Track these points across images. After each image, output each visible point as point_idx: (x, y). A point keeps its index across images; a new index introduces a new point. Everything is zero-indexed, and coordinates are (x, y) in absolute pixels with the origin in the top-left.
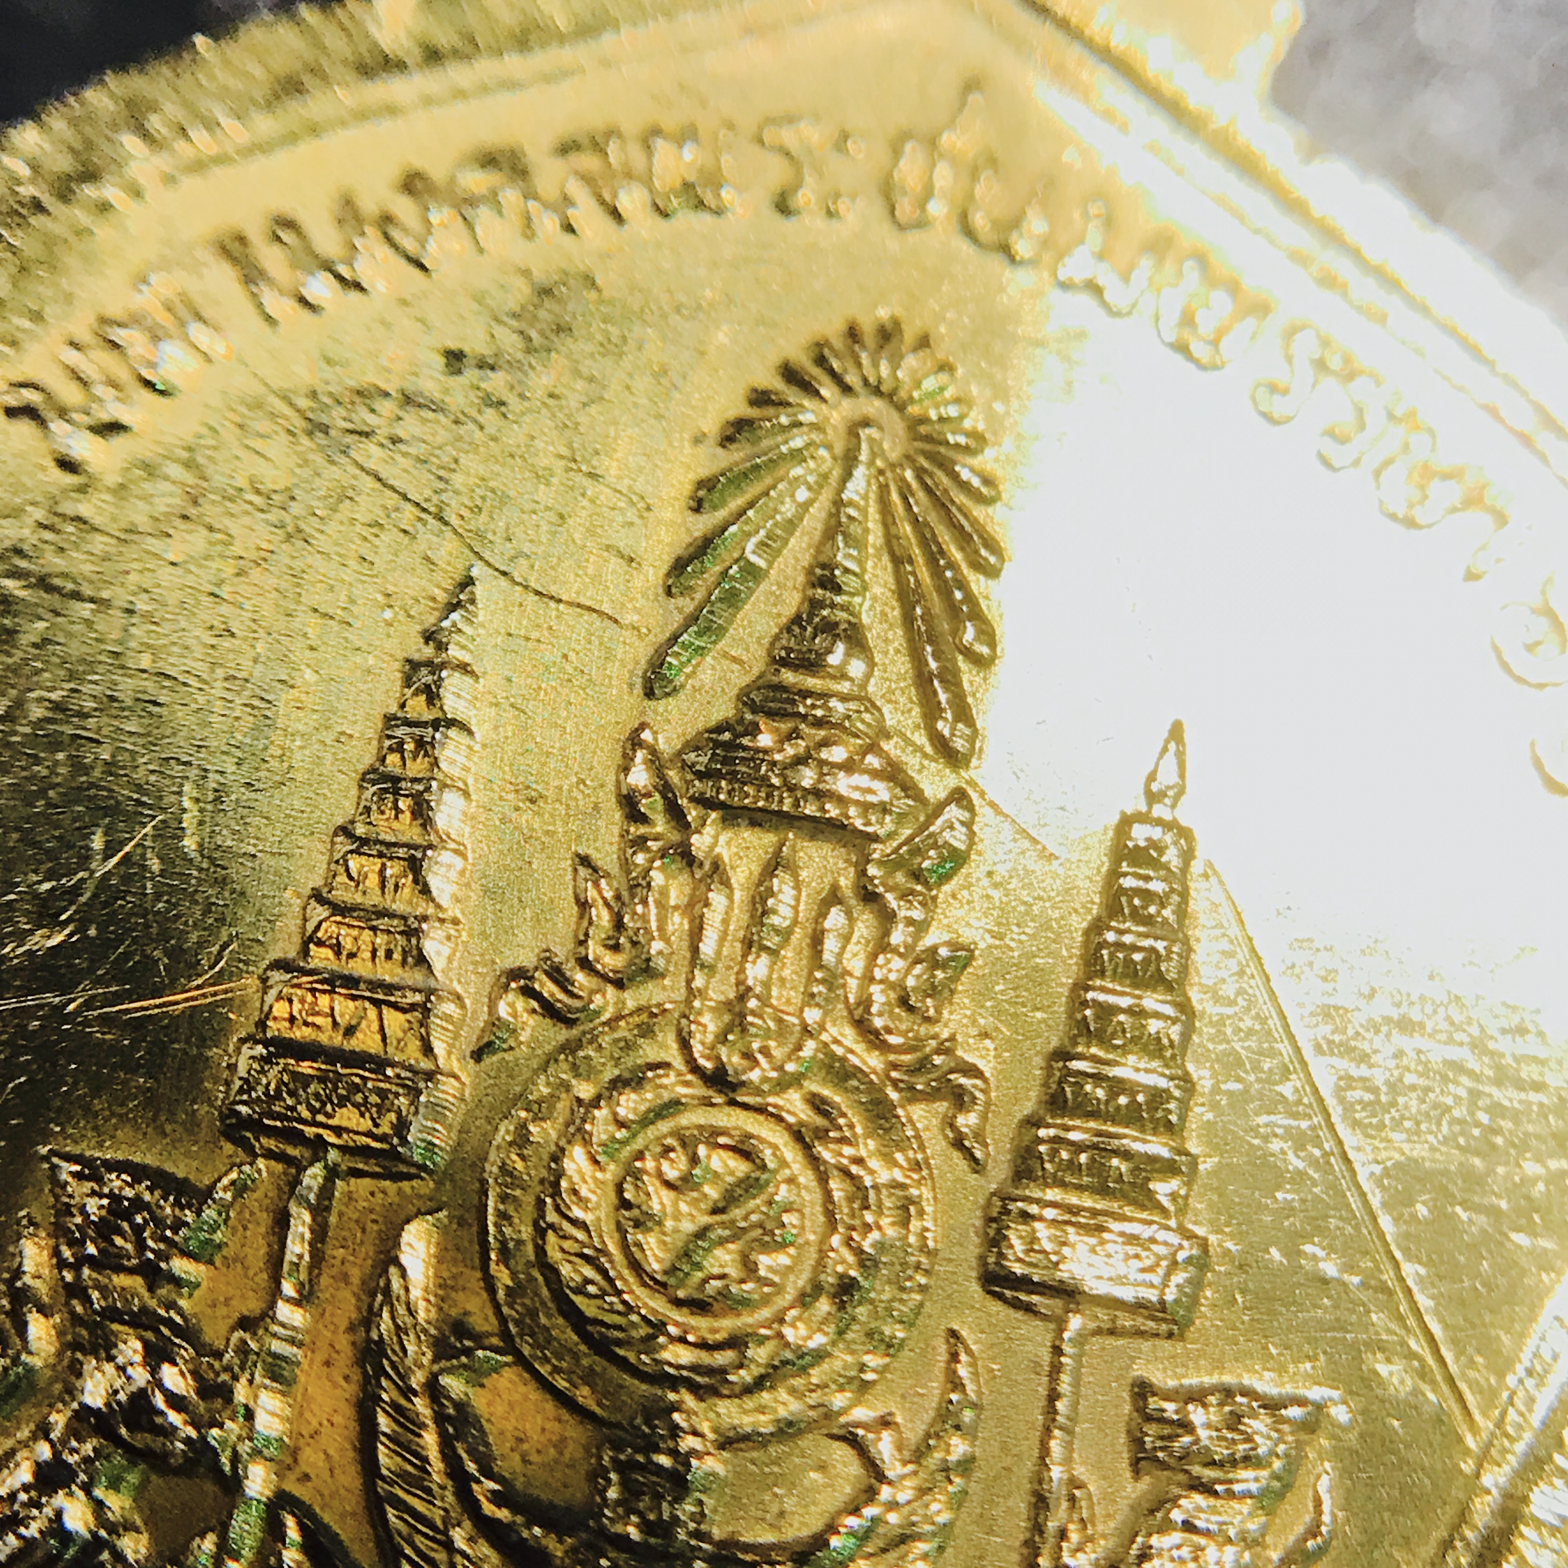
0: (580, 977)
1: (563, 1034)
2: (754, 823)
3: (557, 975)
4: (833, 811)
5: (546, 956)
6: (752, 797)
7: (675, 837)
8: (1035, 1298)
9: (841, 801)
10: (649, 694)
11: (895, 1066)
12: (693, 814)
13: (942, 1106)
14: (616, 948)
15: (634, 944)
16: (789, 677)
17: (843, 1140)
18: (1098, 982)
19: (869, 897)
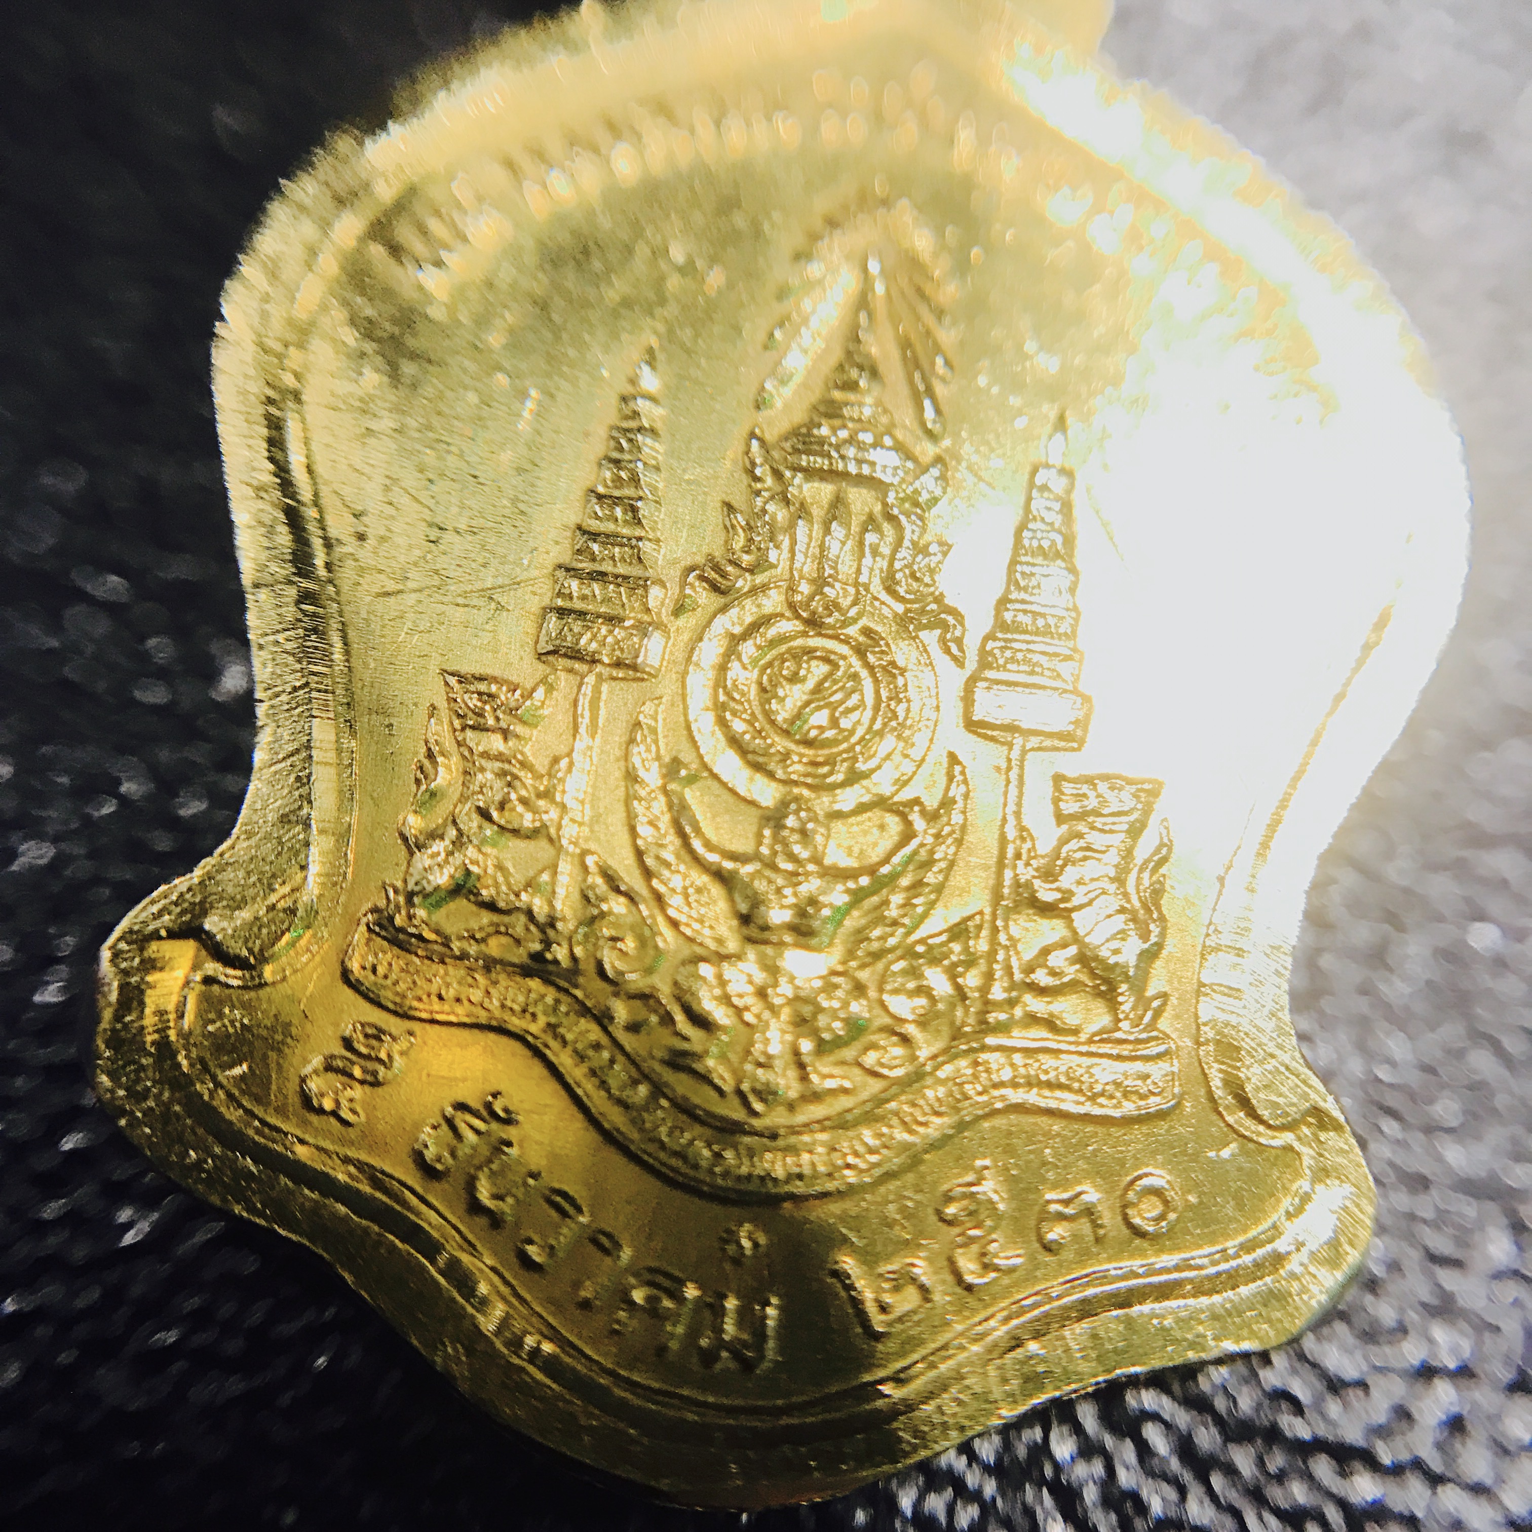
0: (730, 569)
1: (721, 600)
2: (822, 479)
3: (717, 568)
4: (866, 470)
5: (711, 559)
6: (820, 462)
7: (779, 489)
8: (995, 733)
9: (873, 464)
10: (758, 407)
11: (909, 611)
12: (788, 474)
13: (938, 632)
14: (747, 552)
15: (759, 549)
16: (837, 395)
17: (883, 652)
18: (1023, 559)
19: (891, 518)
